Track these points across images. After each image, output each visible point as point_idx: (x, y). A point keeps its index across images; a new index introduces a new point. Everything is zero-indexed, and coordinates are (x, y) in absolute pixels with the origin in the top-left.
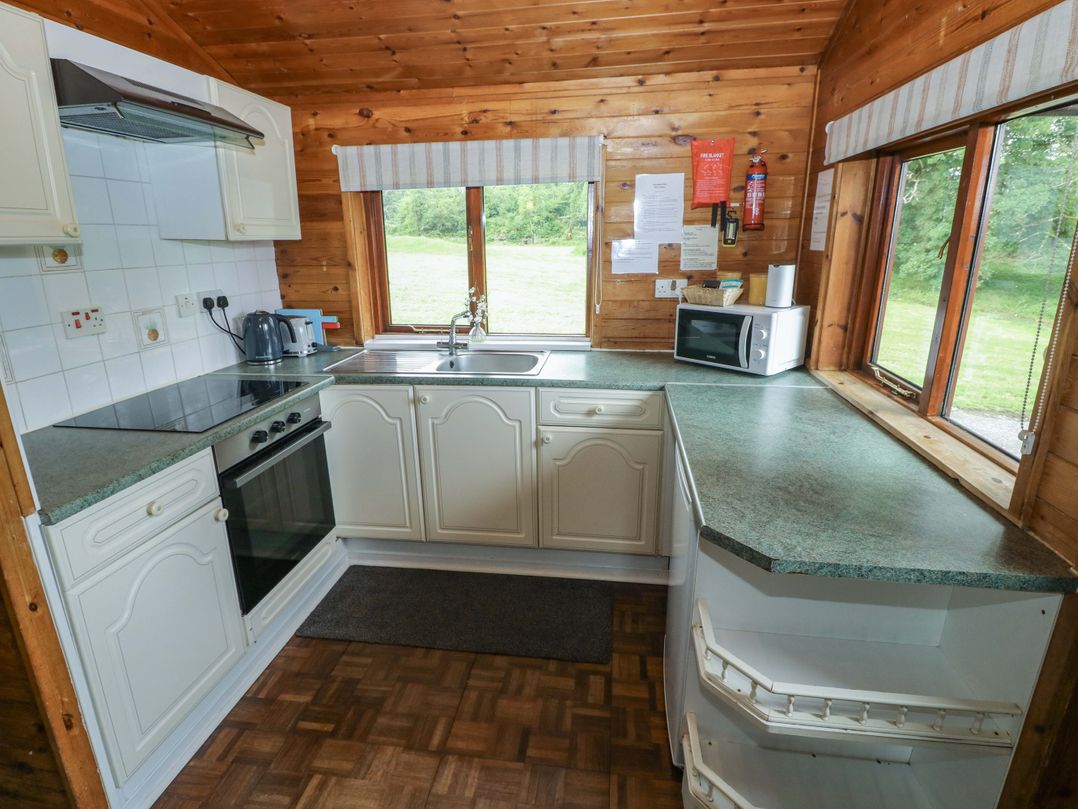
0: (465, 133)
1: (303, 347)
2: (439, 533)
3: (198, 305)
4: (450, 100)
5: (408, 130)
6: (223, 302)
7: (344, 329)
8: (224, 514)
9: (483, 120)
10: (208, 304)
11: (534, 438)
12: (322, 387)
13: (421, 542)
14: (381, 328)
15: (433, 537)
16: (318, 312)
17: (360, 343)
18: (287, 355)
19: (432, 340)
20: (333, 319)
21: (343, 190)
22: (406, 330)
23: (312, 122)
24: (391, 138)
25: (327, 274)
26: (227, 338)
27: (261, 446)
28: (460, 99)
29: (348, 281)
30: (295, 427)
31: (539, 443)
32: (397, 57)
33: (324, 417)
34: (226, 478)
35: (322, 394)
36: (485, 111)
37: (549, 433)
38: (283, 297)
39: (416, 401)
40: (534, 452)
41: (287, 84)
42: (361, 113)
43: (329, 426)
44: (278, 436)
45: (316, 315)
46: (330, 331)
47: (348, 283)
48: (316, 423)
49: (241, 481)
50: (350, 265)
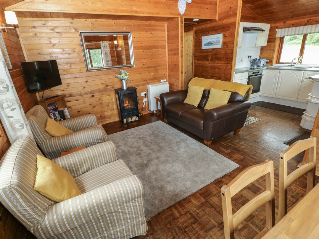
0: (305, 24)
1: (261, 65)
2: (277, 96)
3: (248, 57)
4: (303, 18)
5: (293, 25)
6: (251, 57)
7: (270, 62)
8: (248, 81)
9: (310, 21)
10: (249, 57)
11: (301, 80)
12: (264, 69)
13: (273, 98)
14: (277, 62)
15: (276, 97)
16: (266, 59)
17: (272, 65)
18: (258, 66)
19: (287, 65)
20: (268, 60)
21: (276, 37)
22: (283, 63)
23: (274, 25)
24: (289, 27)
25: (269, 52)
26: (250, 62)
27: (254, 74)
28: (305, 18)
29: (273, 53)
30: (258, 74)
31: (302, 81)
32: (293, 13)
33: (263, 74)
34: (249, 77)
35: (263, 71)
36: (311, 19)
37: (304, 80)
38: (260, 57)
39: (280, 73)
40: (301, 83)
41: (271, 19)
42: (284, 23)
43: (263, 75)
44: (256, 74)
45: (265, 60)
46: (267, 63)
47: (273, 54)
48: (261, 74)
49: (251, 77)
50: (274, 51)
